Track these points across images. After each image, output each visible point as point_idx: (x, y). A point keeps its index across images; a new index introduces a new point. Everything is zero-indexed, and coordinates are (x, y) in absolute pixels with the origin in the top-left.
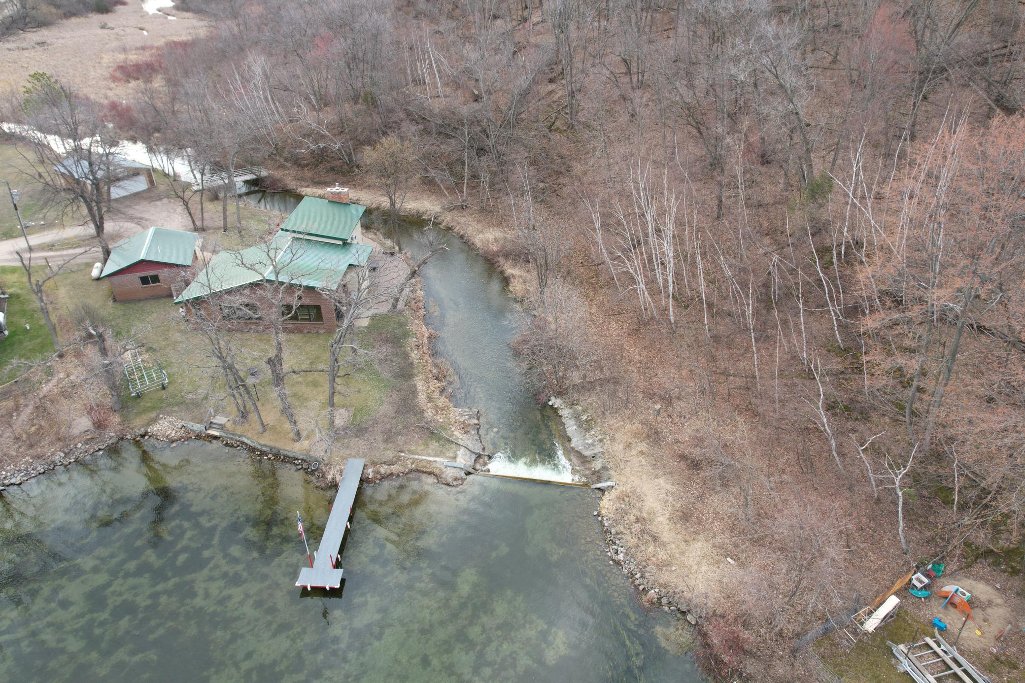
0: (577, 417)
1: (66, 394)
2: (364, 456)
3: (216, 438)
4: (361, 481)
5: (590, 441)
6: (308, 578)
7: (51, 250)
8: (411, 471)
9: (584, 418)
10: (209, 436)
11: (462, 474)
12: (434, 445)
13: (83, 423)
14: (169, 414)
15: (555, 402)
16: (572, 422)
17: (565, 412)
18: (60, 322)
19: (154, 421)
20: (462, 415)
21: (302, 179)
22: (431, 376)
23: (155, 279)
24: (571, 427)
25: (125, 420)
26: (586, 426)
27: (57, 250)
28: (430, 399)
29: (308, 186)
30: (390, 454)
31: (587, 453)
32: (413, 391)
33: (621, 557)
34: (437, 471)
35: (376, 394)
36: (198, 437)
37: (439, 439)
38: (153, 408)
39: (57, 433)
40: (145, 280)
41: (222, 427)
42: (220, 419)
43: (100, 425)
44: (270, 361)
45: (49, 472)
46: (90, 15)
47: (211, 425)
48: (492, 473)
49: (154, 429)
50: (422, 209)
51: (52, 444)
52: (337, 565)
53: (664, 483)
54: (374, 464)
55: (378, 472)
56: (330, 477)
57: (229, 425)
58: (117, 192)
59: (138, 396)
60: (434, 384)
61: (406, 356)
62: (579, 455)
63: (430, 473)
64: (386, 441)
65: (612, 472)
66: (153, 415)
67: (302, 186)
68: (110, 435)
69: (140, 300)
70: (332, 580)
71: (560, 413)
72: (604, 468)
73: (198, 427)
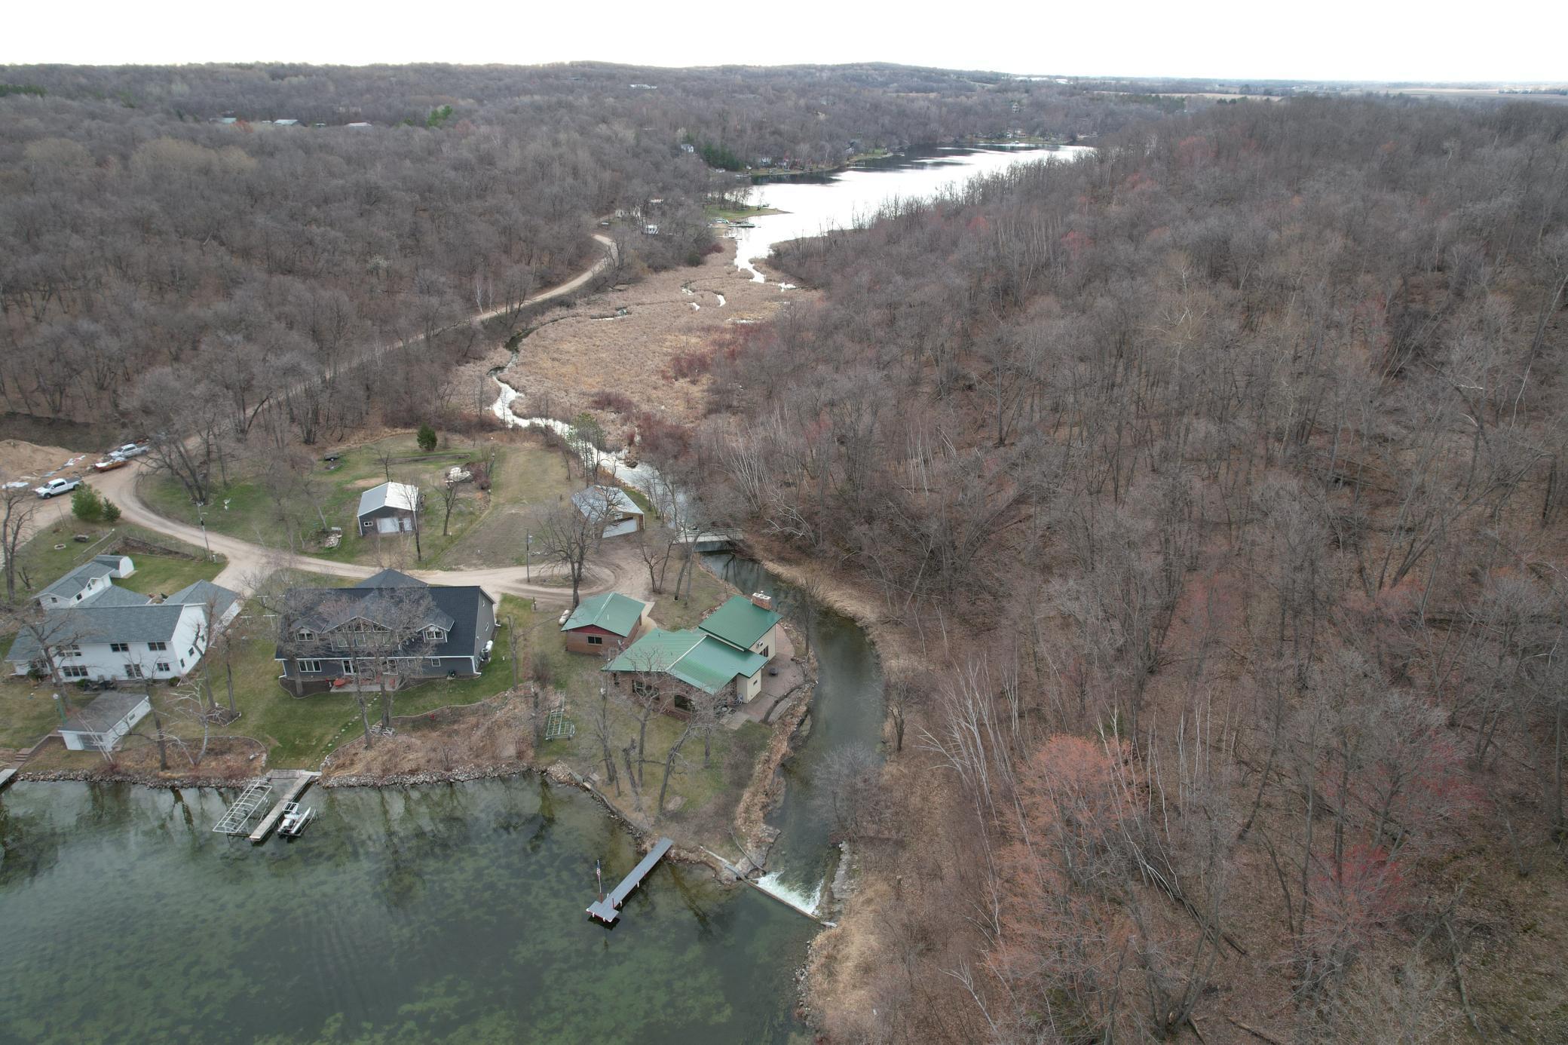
0: (850, 864)
1: (508, 724)
2: (674, 839)
3: (588, 789)
4: (664, 856)
5: (845, 887)
6: (595, 909)
7: (542, 585)
8: (701, 862)
9: (854, 867)
10: (584, 787)
11: (734, 877)
12: (727, 848)
13: (510, 751)
14: (565, 761)
15: (844, 846)
16: (845, 867)
17: (845, 858)
18: (525, 658)
19: (554, 763)
20: (763, 831)
21: (770, 550)
22: (762, 790)
23: (599, 641)
24: (841, 871)
25: (536, 756)
26: (851, 874)
27: (546, 586)
28: (747, 810)
29: (772, 560)
30: (692, 844)
31: (837, 896)
32: (738, 800)
33: (802, 978)
34: (718, 868)
35: (709, 793)
36: (577, 784)
37: (733, 844)
38: (557, 753)
39: (493, 753)
40: (591, 640)
41: (594, 783)
42: (596, 777)
43: (520, 755)
44: (625, 750)
45: (482, 779)
46: (681, 268)
47: (587, 779)
48: (759, 885)
49: (552, 769)
50: (859, 615)
51: (488, 759)
52: (618, 908)
53: (873, 941)
54: (679, 847)
55: (679, 855)
56: (644, 847)
57: (599, 784)
58: (610, 532)
59: (550, 740)
60: (761, 798)
61: (751, 766)
62: (832, 893)
63: (713, 869)
64: (695, 833)
65: (842, 918)
66: (555, 758)
67: (767, 559)
68: (524, 764)
69: (584, 654)
70: (609, 916)
71: (842, 856)
72: (840, 912)
73: (579, 778)
